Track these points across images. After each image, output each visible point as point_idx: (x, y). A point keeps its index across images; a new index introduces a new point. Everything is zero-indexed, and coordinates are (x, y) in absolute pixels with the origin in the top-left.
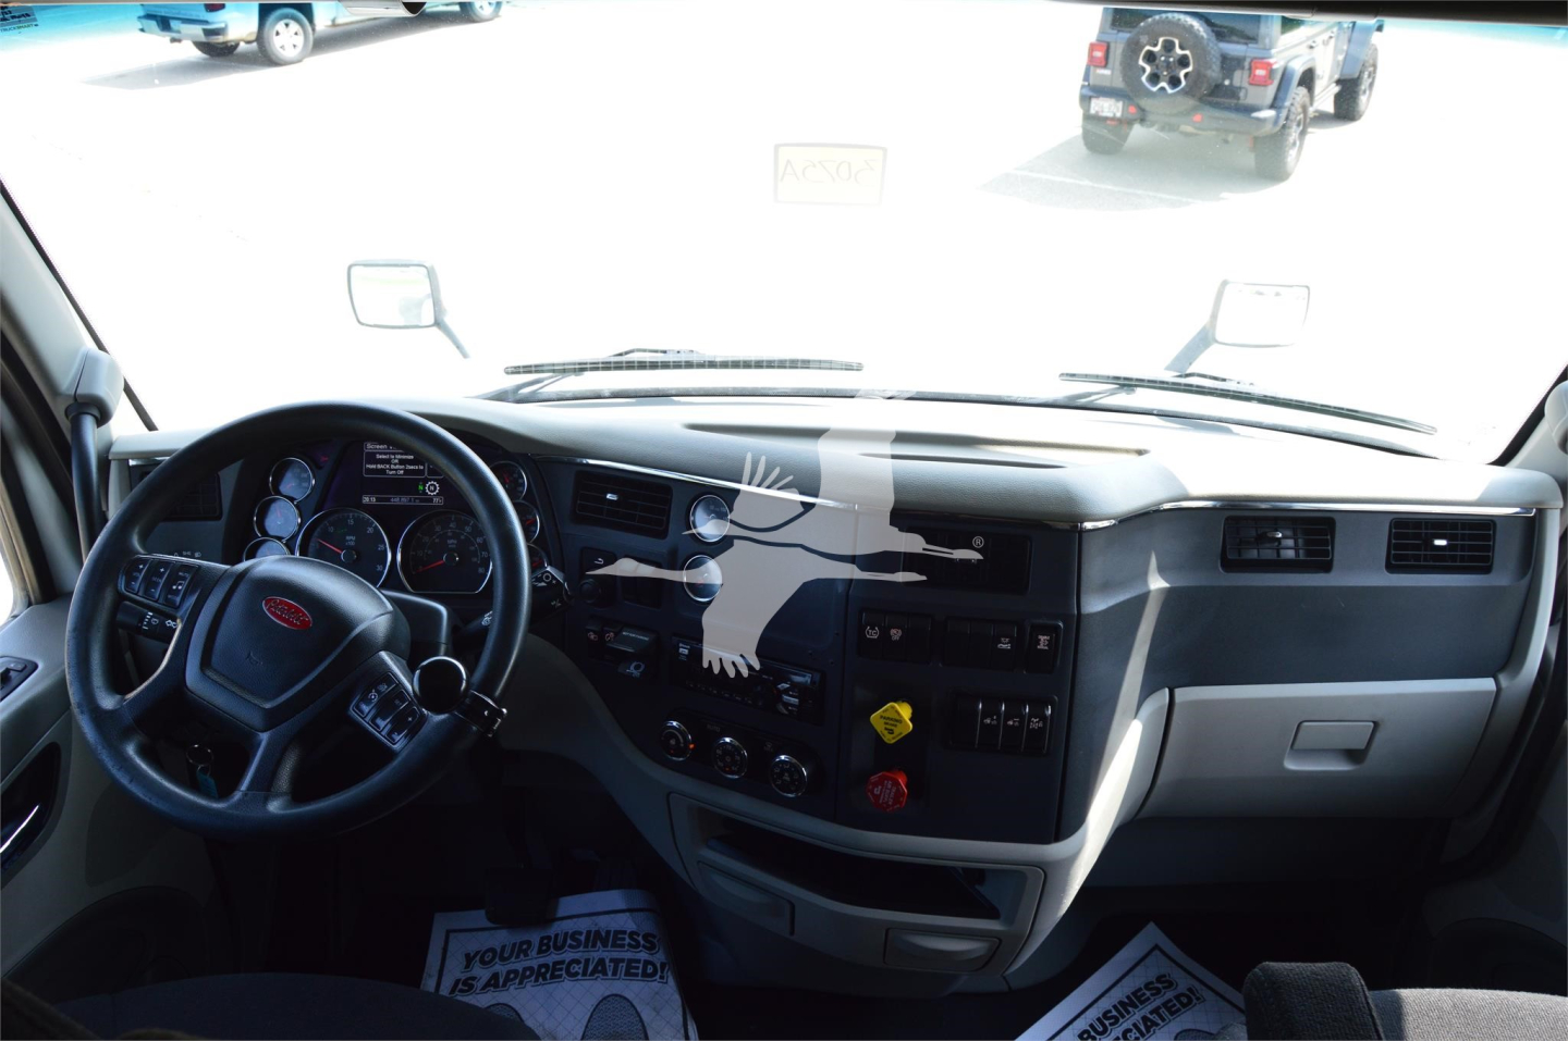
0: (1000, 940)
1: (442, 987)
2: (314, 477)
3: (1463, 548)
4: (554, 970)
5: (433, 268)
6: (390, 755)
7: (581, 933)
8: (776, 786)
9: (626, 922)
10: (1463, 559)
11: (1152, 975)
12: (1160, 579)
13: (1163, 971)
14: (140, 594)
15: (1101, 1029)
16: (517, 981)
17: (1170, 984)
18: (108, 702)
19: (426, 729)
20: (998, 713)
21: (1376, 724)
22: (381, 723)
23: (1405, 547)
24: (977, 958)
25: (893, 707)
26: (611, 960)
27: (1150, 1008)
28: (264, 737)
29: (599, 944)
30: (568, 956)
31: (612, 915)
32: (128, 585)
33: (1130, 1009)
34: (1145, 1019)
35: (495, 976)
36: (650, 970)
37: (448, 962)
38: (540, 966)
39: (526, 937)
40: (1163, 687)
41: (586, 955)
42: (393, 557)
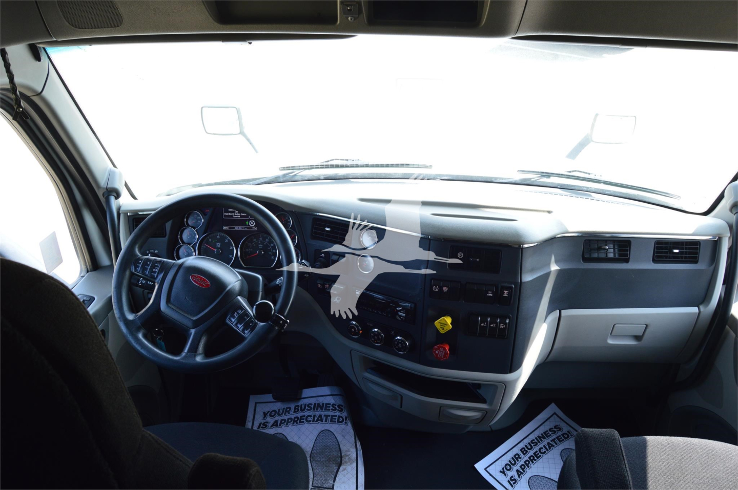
0: (487, 412)
1: (254, 426)
2: (203, 218)
3: (686, 253)
4: (301, 419)
5: (239, 108)
6: (243, 339)
7: (312, 404)
8: (396, 349)
9: (330, 400)
10: (686, 257)
11: (552, 426)
12: (555, 265)
13: (557, 424)
14: (140, 272)
15: (530, 447)
16: (285, 424)
17: (560, 429)
18: (130, 317)
19: (257, 328)
20: (487, 322)
21: (647, 325)
22: (240, 326)
23: (661, 253)
24: (477, 419)
25: (444, 319)
26: (324, 416)
27: (551, 439)
28: (193, 331)
29: (319, 409)
30: (306, 413)
31: (325, 397)
32: (135, 269)
33: (543, 439)
34: (549, 444)
35: (276, 422)
36: (341, 419)
37: (256, 416)
38: (295, 418)
39: (289, 406)
40: (556, 310)
41: (314, 413)
42: (237, 252)
